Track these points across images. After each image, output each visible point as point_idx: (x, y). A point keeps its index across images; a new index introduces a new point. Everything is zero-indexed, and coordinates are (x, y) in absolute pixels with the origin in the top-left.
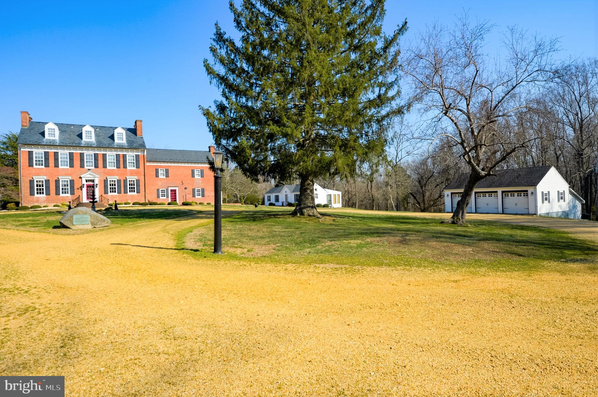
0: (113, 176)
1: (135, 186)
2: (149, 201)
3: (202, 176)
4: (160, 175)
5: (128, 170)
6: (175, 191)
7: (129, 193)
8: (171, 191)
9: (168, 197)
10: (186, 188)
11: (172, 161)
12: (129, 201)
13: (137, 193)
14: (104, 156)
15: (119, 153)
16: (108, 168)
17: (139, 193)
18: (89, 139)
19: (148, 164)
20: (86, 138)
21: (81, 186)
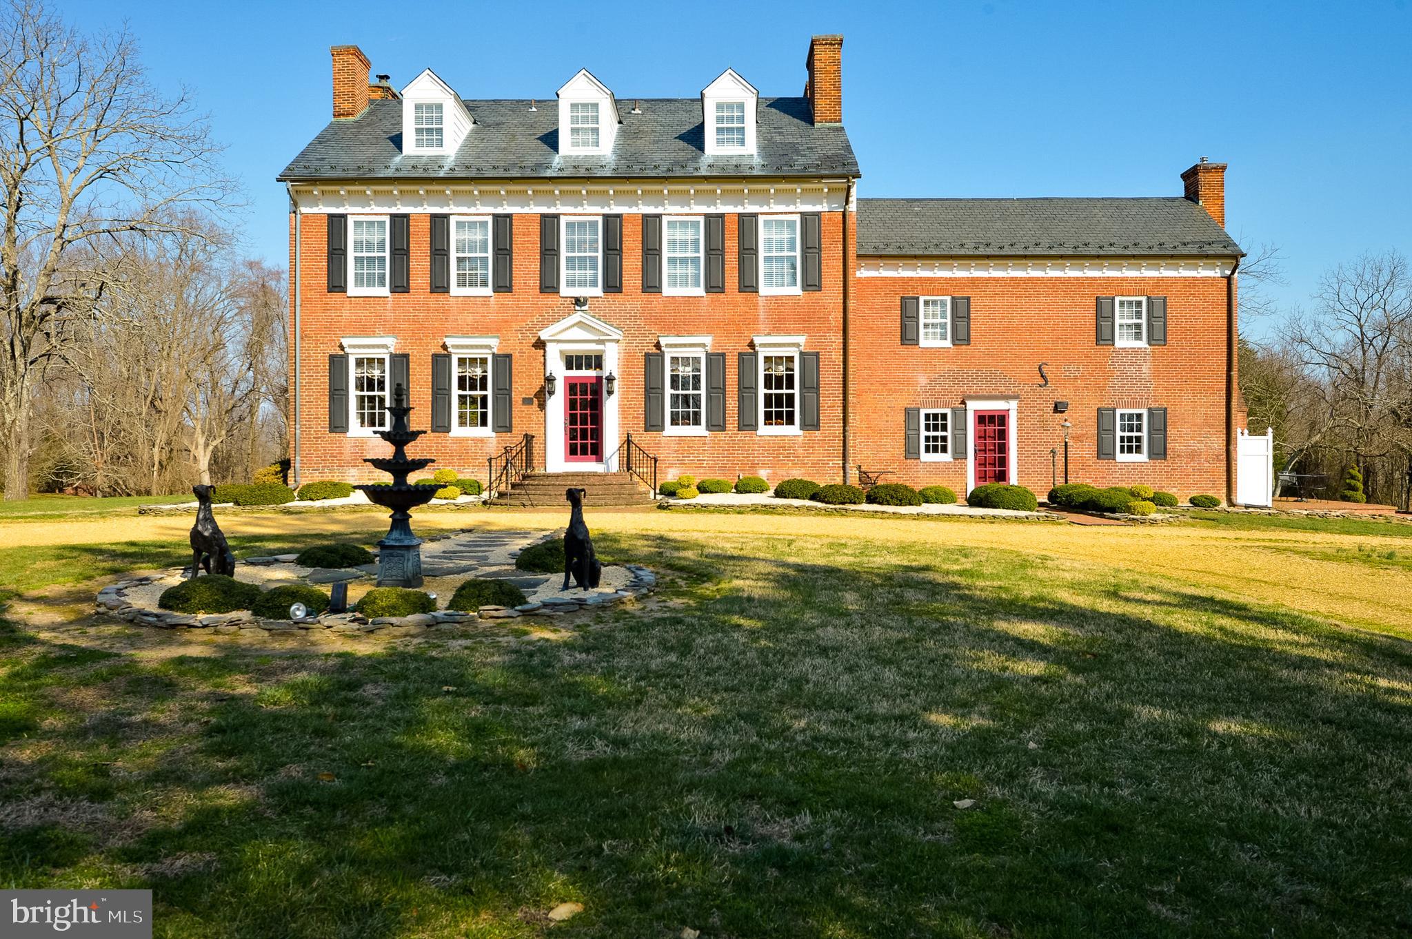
0: (690, 334)
1: (796, 391)
2: (864, 476)
3: (1158, 334)
4: (922, 331)
5: (761, 302)
6: (1000, 420)
7: (764, 430)
8: (982, 419)
9: (960, 454)
10: (1058, 408)
11: (989, 251)
12: (763, 474)
13: (804, 426)
14: (650, 224)
15: (721, 209)
16: (667, 291)
17: (816, 427)
18: (586, 144)
19: (864, 273)
20: (575, 144)
21: (542, 389)
